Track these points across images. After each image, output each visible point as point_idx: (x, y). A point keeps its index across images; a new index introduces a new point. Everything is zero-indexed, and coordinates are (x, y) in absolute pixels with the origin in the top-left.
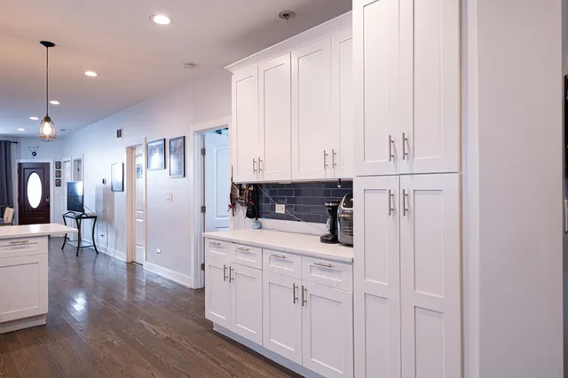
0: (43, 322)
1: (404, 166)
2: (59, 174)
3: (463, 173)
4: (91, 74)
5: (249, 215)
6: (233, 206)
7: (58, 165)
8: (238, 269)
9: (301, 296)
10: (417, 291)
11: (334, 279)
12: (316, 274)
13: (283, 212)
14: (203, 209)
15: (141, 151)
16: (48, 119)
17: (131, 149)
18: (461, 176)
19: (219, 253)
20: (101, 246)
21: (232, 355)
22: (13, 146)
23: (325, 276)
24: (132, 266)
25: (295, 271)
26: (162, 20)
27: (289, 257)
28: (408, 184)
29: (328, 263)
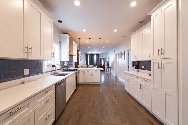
0: (99, 84)
1: (162, 57)
2: (106, 60)
3: (178, 58)
4: (107, 42)
5: (136, 68)
6: (133, 66)
7: (106, 58)
8: (130, 79)
9: (140, 86)
10: (166, 89)
11: (147, 83)
12: (144, 82)
13: (144, 68)
14: (128, 67)
15: (118, 55)
16: (100, 51)
17: (116, 54)
18: (178, 59)
19: (126, 75)
20: (112, 73)
21: (128, 97)
22: (100, 55)
23: (145, 83)
24: (116, 77)
25: (139, 81)
26: (115, 31)
27: (138, 78)
28: (164, 61)
29: (145, 80)
